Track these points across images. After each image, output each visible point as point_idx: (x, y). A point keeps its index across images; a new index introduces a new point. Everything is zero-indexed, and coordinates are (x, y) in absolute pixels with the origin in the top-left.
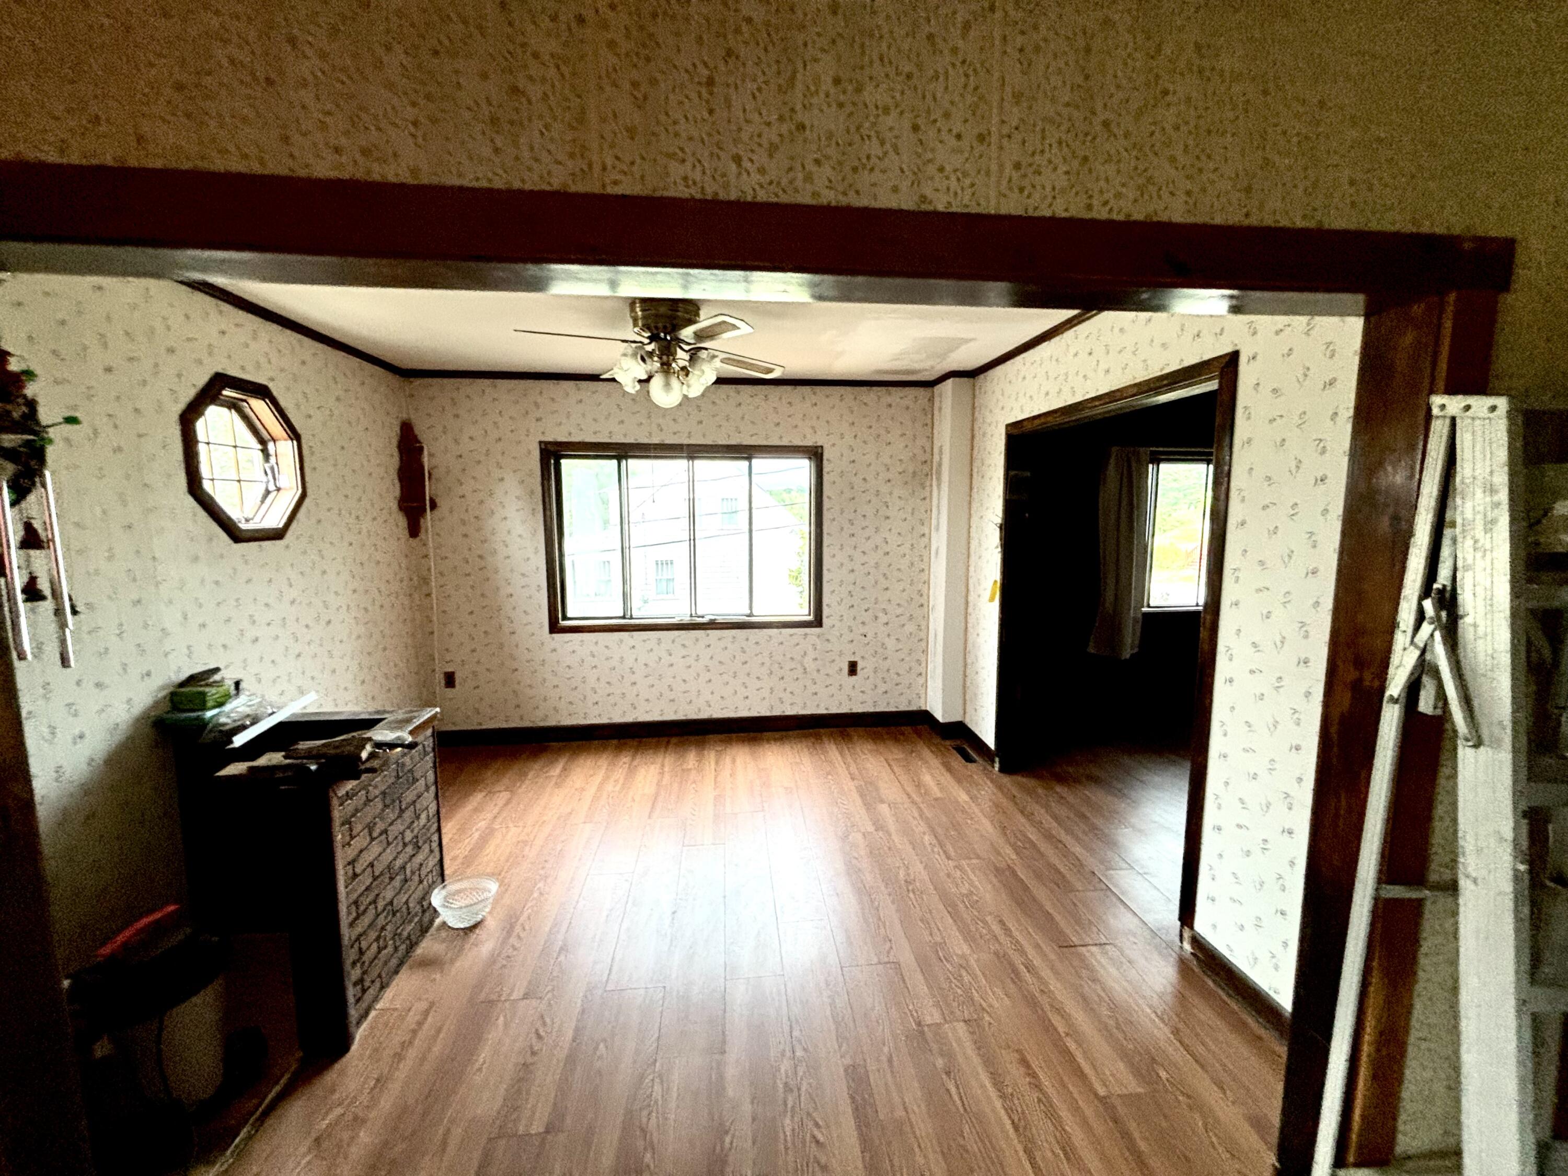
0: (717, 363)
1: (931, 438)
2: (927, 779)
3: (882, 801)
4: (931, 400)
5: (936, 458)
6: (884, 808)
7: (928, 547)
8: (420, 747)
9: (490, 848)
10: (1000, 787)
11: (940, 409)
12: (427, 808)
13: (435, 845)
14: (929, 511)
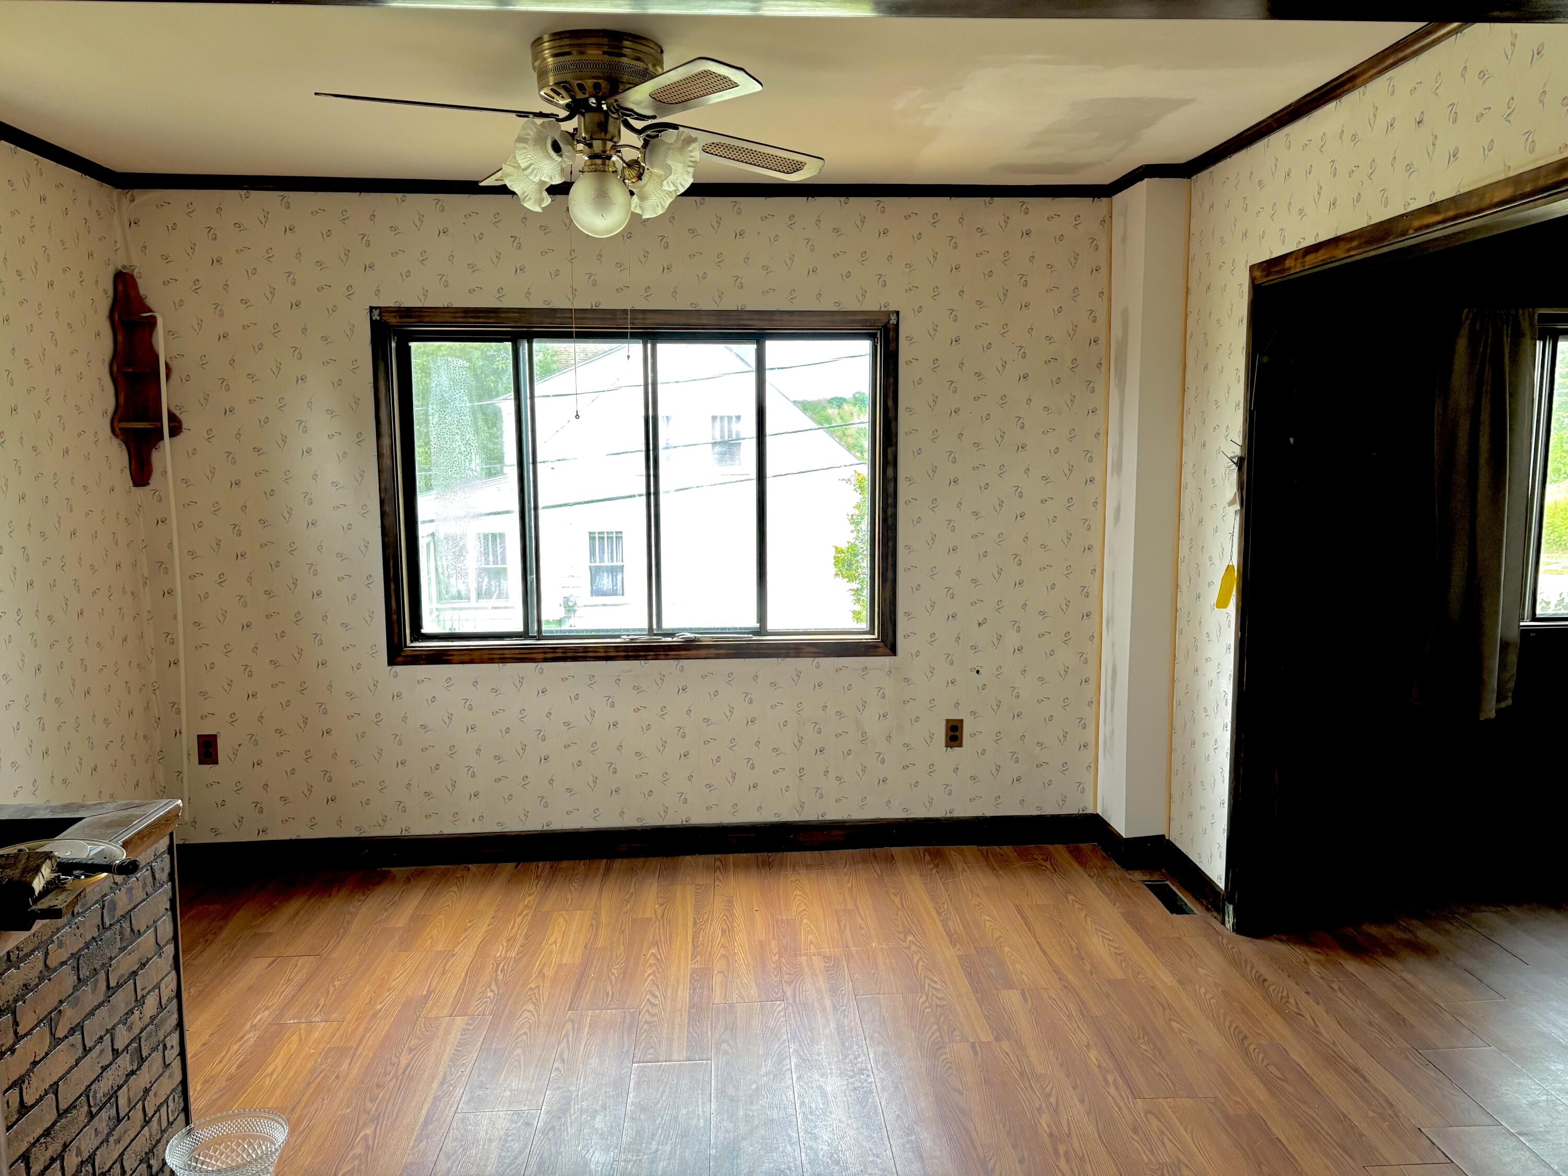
0: (695, 152)
1: (1107, 295)
2: (1097, 945)
3: (1009, 986)
4: (1107, 221)
5: (1116, 331)
6: (1012, 999)
7: (1099, 503)
8: (143, 873)
9: (277, 1063)
10: (1237, 963)
11: (1124, 240)
12: (158, 986)
13: (172, 1054)
14: (1101, 435)
